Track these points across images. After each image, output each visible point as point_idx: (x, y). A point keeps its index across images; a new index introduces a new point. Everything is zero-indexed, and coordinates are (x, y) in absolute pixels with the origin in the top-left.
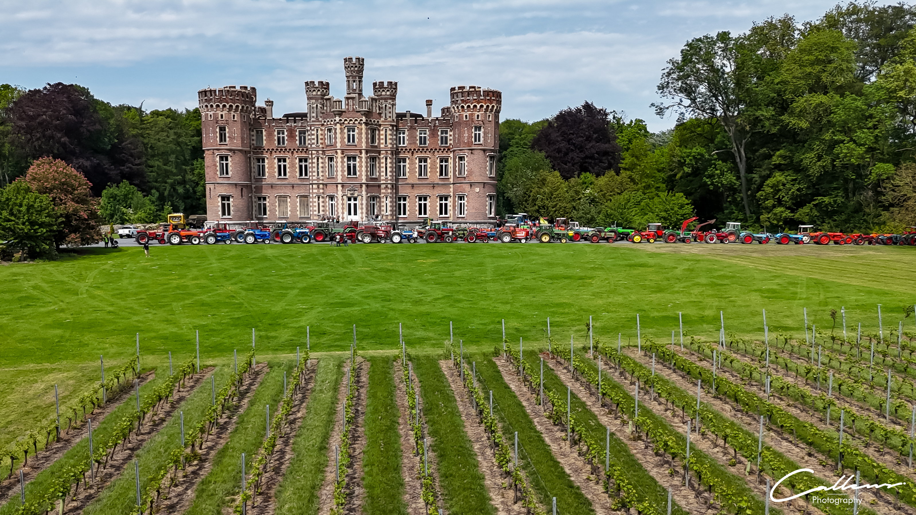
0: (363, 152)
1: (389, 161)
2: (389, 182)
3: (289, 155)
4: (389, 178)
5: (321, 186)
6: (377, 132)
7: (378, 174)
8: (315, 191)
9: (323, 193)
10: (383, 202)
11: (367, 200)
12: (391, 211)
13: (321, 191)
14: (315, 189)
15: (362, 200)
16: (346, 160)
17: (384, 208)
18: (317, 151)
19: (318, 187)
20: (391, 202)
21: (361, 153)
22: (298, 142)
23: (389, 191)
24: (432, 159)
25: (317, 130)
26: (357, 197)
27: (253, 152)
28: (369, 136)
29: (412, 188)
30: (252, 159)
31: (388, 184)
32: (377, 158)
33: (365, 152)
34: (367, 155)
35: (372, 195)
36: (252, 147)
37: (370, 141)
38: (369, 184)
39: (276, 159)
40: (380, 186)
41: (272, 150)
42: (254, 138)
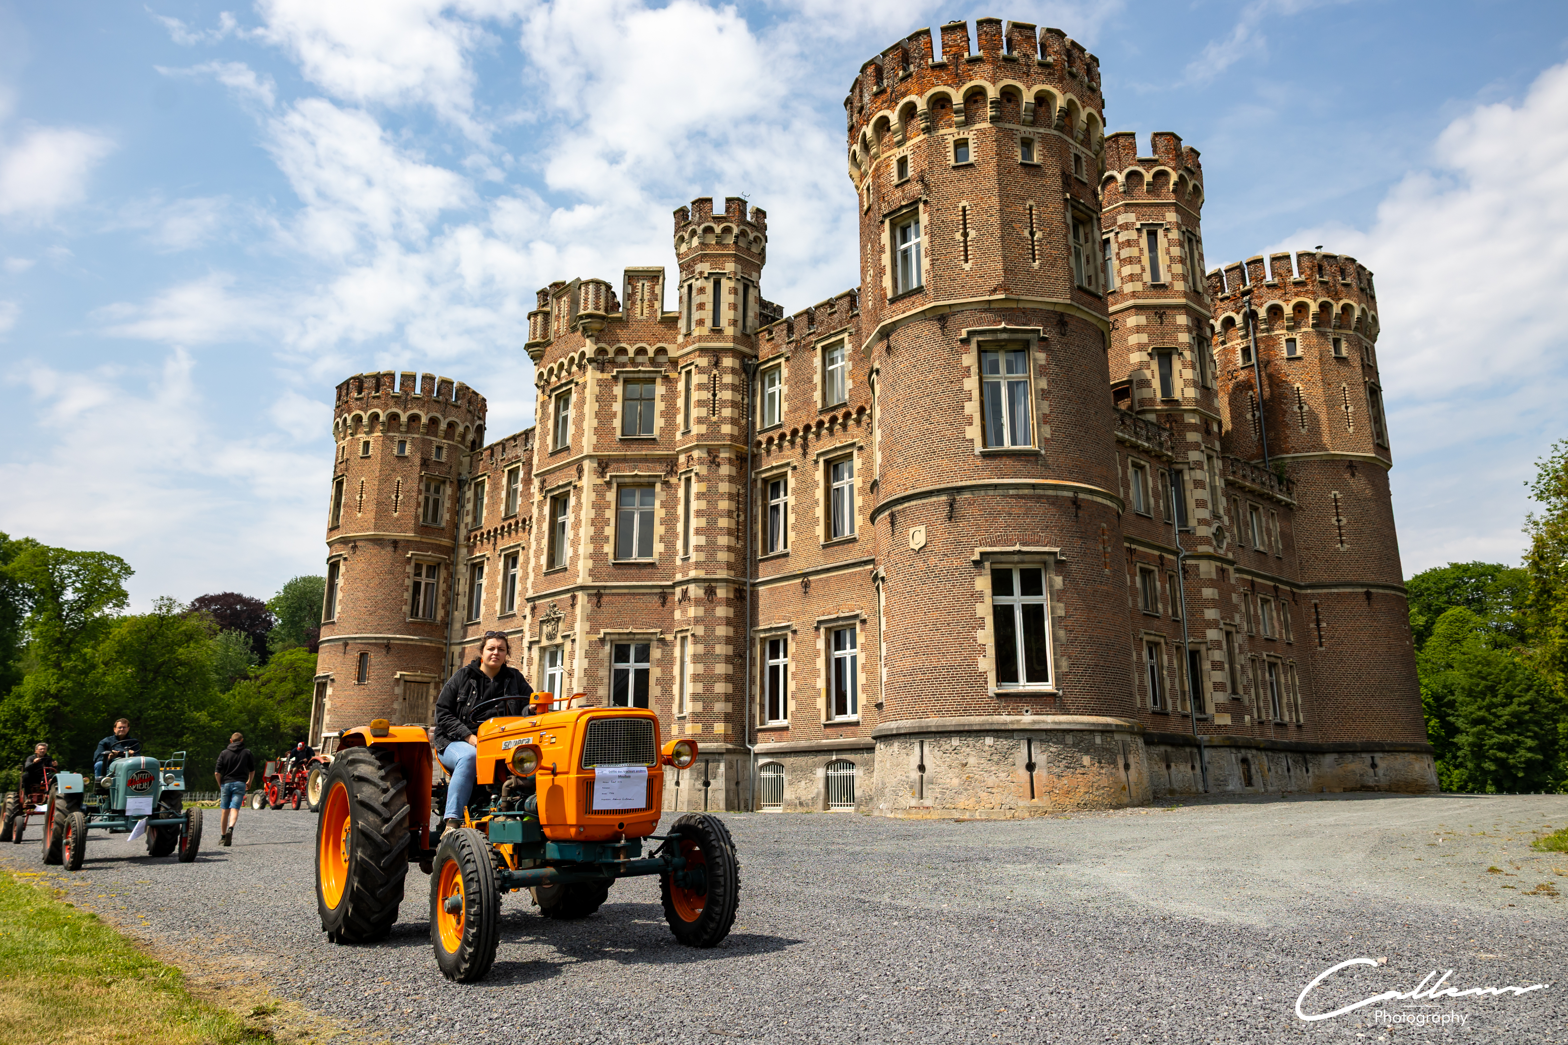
0: (589, 466)
1: (695, 487)
2: (692, 574)
4: (694, 557)
6: (660, 389)
7: (658, 548)
10: (673, 661)
11: (591, 655)
12: (695, 698)
15: (572, 655)
16: (547, 509)
21: (581, 473)
23: (692, 612)
26: (563, 644)
27: (468, 546)
28: (617, 407)
29: (806, 593)
30: (464, 570)
31: (688, 582)
32: (658, 487)
33: (596, 465)
34: (603, 477)
35: (619, 634)
36: (463, 532)
37: (617, 423)
38: (605, 587)
39: (502, 558)
40: (670, 598)
41: (496, 530)
42: (470, 506)
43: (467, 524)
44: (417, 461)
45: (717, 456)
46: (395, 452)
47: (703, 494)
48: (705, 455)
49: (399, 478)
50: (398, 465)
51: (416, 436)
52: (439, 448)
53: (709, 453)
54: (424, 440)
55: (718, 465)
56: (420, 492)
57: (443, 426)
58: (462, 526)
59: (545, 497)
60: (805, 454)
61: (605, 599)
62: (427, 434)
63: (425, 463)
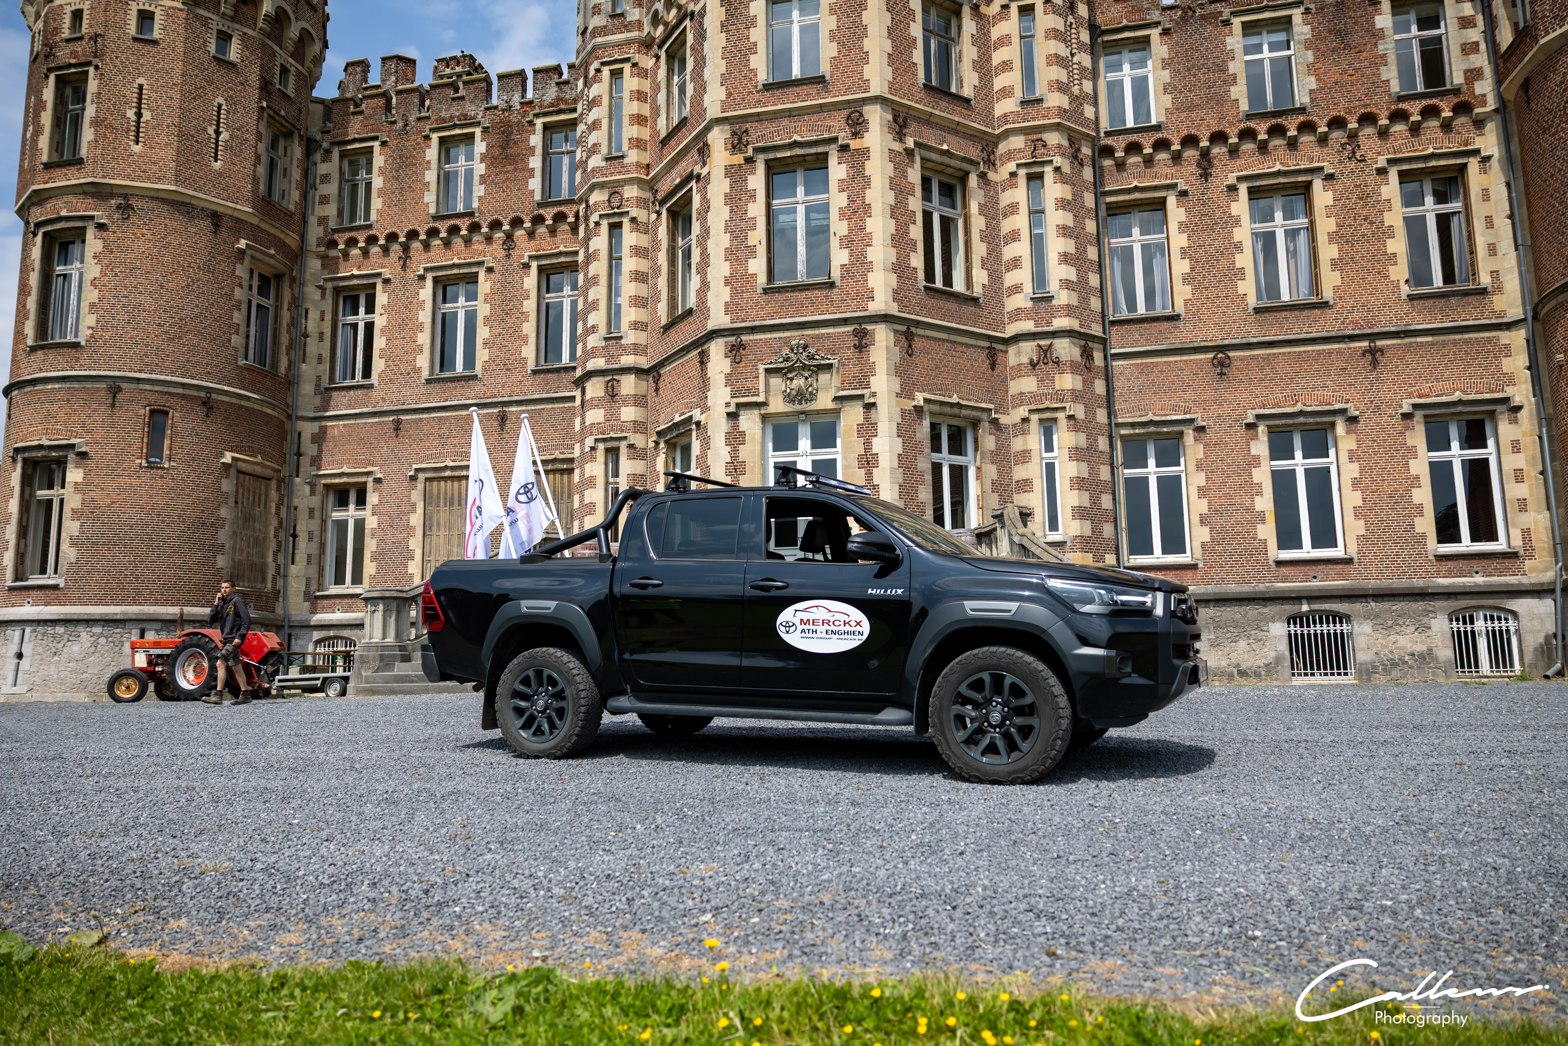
0: (876, 116)
1: (1053, 196)
2: (1061, 323)
3: (492, 254)
4: (1063, 298)
5: (628, 385)
6: (969, 26)
7: (980, 277)
8: (595, 416)
9: (639, 427)
10: (1025, 456)
11: (904, 431)
12: (1080, 513)
13: (628, 413)
14: (597, 403)
15: (868, 430)
16: (757, 181)
17: (1036, 500)
18: (614, 189)
19: (612, 394)
20: (1077, 454)
21: (858, 125)
22: (535, 184)
23: (1067, 381)
24: (1345, 182)
25: (617, 75)
26: (837, 412)
27: (324, 258)
28: (916, 30)
29: (1221, 374)
30: (317, 295)
31: (1054, 334)
32: (973, 181)
33: (890, 117)
34: (901, 140)
35: (942, 403)
36: (315, 232)
37: (918, 56)
38: (918, 323)
39: (429, 283)
40: (1000, 357)
41: (413, 235)
42: (331, 189)
43: (323, 220)
44: (254, 79)
45: (1079, 150)
46: (212, 48)
47: (1069, 203)
48: (1065, 143)
49: (220, 100)
50: (219, 74)
51: (250, 32)
52: (284, 71)
53: (1071, 142)
54: (264, 45)
55: (1081, 165)
56: (259, 137)
57: (294, 32)
58: (313, 221)
59: (749, 160)
60: (1205, 175)
61: (918, 344)
62: (269, 36)
63: (265, 86)
